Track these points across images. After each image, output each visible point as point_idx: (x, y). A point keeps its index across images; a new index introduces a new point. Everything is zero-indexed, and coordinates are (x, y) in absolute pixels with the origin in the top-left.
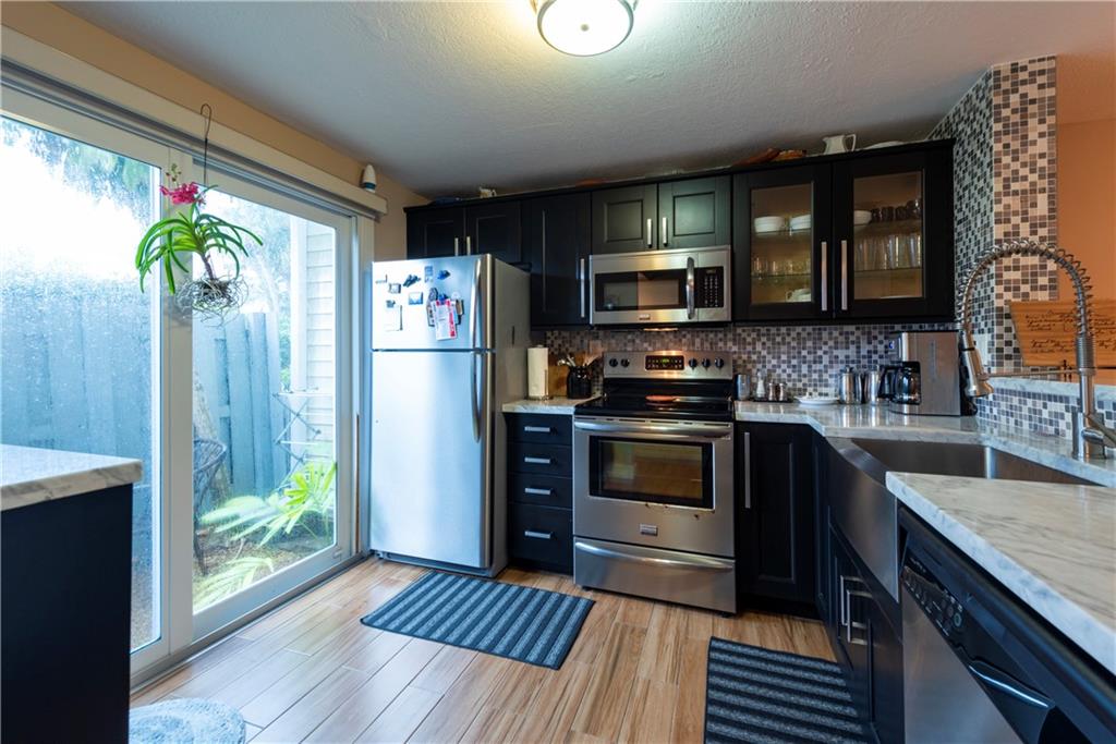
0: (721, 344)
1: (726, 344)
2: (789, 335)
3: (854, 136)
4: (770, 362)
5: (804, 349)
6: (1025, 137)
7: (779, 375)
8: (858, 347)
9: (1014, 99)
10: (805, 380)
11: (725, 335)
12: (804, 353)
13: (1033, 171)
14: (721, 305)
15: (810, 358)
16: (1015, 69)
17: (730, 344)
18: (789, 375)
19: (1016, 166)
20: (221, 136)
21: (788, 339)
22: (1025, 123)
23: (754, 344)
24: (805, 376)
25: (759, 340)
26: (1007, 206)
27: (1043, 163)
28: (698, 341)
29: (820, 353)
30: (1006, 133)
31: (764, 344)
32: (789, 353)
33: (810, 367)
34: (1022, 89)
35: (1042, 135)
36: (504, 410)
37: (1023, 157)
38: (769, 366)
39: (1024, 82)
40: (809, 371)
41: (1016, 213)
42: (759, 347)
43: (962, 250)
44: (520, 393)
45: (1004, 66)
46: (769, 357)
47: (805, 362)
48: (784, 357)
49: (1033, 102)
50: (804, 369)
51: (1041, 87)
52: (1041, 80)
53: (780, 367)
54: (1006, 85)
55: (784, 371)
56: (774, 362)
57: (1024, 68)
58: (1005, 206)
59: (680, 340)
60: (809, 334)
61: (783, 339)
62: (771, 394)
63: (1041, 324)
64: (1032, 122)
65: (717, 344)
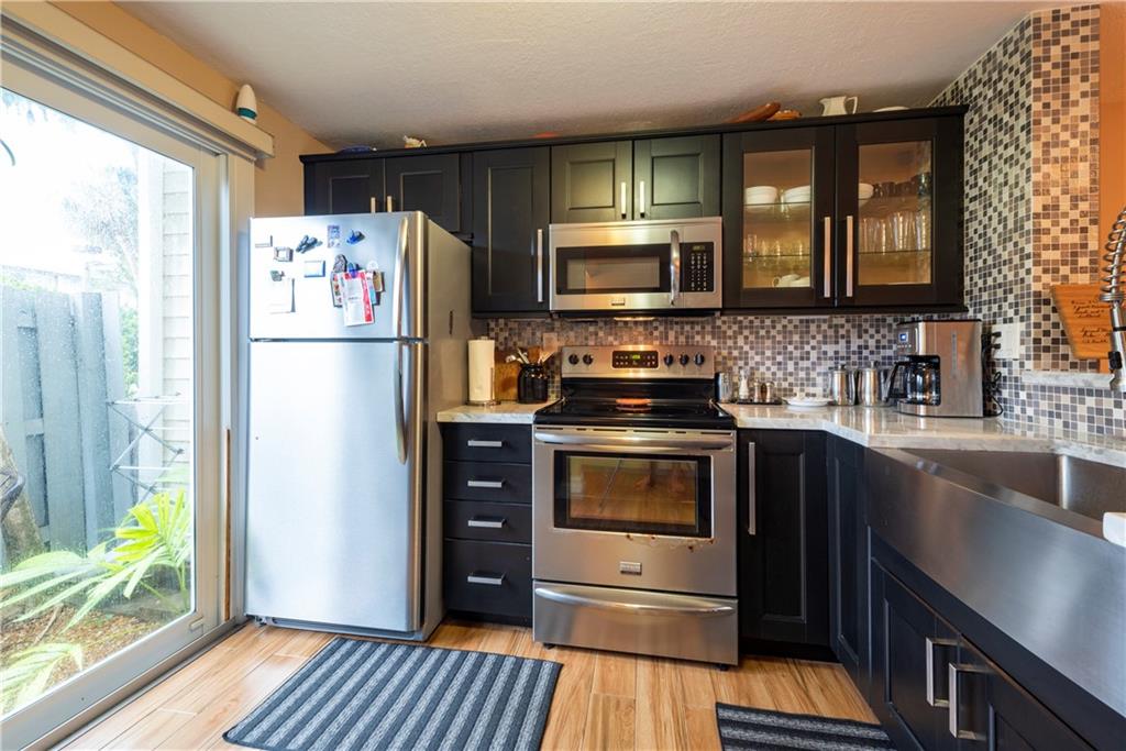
0: (698, 338)
1: (703, 338)
2: (774, 327)
3: (856, 99)
4: (752, 358)
5: (790, 343)
6: (1066, 96)
7: (763, 373)
8: (848, 342)
9: (1056, 51)
10: (791, 379)
11: (703, 328)
12: (790, 348)
13: (1074, 136)
14: (710, 288)
15: (797, 354)
16: (1056, 16)
17: (708, 338)
18: (774, 374)
19: (1056, 129)
21: (773, 332)
22: (1066, 81)
23: (736, 338)
24: (791, 374)
25: (741, 333)
26: (1047, 176)
27: (1084, 127)
28: (672, 335)
29: (807, 348)
30: (1046, 90)
31: (746, 338)
32: (774, 348)
33: (796, 364)
34: (1064, 41)
35: (1084, 94)
36: (439, 419)
37: (1064, 120)
38: (752, 364)
39: (1066, 33)
40: (796, 369)
41: (1056, 184)
42: (741, 341)
43: (976, 231)
45: (1045, 13)
46: (751, 353)
47: (791, 359)
48: (768, 353)
49: (1075, 56)
50: (791, 367)
51: (1084, 39)
52: (1085, 31)
53: (763, 364)
54: (1047, 35)
55: (768, 369)
56: (758, 358)
57: (1066, 17)
58: (1044, 174)
59: (651, 334)
60: (796, 327)
61: (768, 332)
62: (756, 395)
63: (1090, 310)
64: (1075, 80)
65: (693, 338)
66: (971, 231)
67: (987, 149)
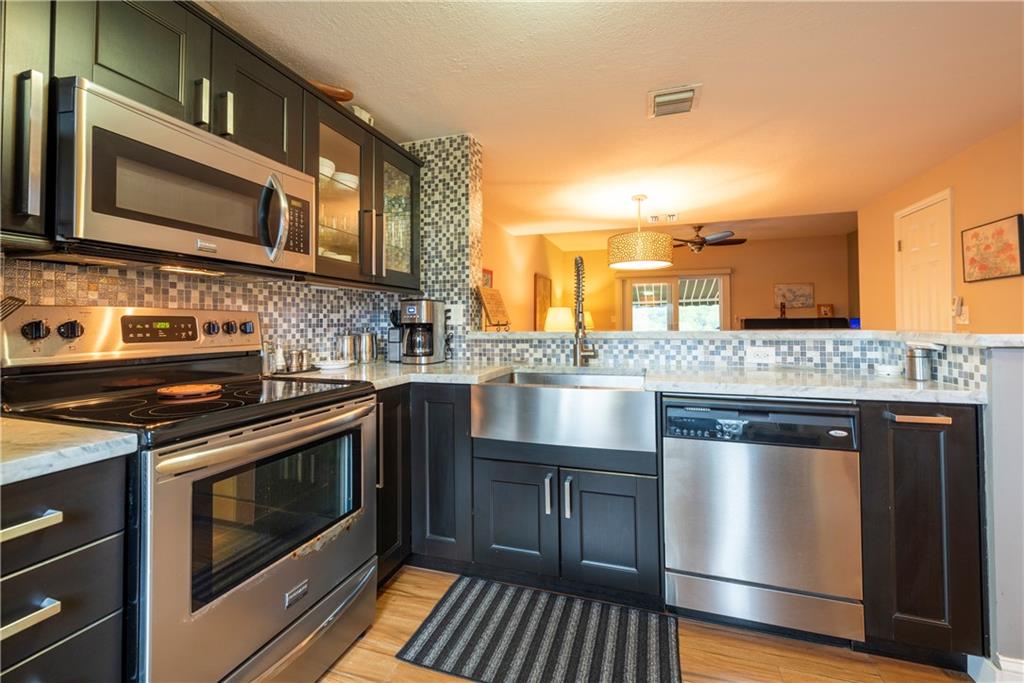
0: (228, 301)
1: (234, 302)
2: (298, 295)
4: (281, 326)
5: (310, 311)
8: (345, 312)
9: (474, 161)
10: (310, 346)
11: (233, 290)
12: (310, 316)
14: (306, 251)
15: (314, 321)
17: (239, 302)
18: (300, 341)
19: (474, 202)
21: (297, 300)
22: (476, 178)
23: (266, 304)
24: (310, 341)
25: (271, 299)
28: (195, 295)
32: (298, 316)
33: (314, 331)
34: (476, 157)
35: (480, 189)
37: (476, 198)
38: (281, 332)
39: (476, 153)
40: (314, 336)
47: (310, 326)
48: (294, 321)
49: (478, 167)
50: (310, 333)
51: (479, 160)
53: (289, 332)
55: (296, 337)
56: (285, 326)
57: (476, 145)
60: (314, 296)
61: (293, 300)
62: (294, 364)
65: (222, 301)
66: (426, 245)
67: (437, 197)
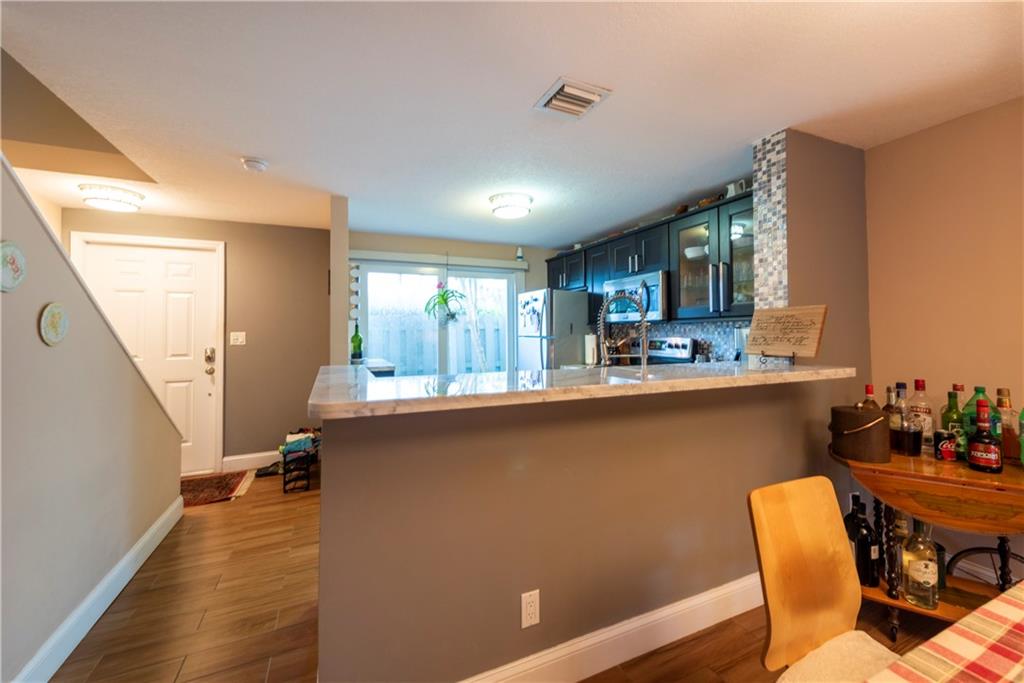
2: (734, 326)
3: (743, 181)
6: (770, 190)
9: (764, 164)
13: (774, 214)
16: (765, 143)
19: (765, 211)
20: (453, 260)
21: (733, 329)
22: (769, 181)
23: (714, 332)
25: (716, 330)
27: (779, 207)
31: (719, 333)
34: (768, 156)
35: (778, 188)
39: (769, 151)
44: (580, 359)
45: (758, 142)
49: (774, 164)
51: (778, 153)
52: (778, 148)
54: (760, 155)
57: (769, 141)
64: (774, 179)
